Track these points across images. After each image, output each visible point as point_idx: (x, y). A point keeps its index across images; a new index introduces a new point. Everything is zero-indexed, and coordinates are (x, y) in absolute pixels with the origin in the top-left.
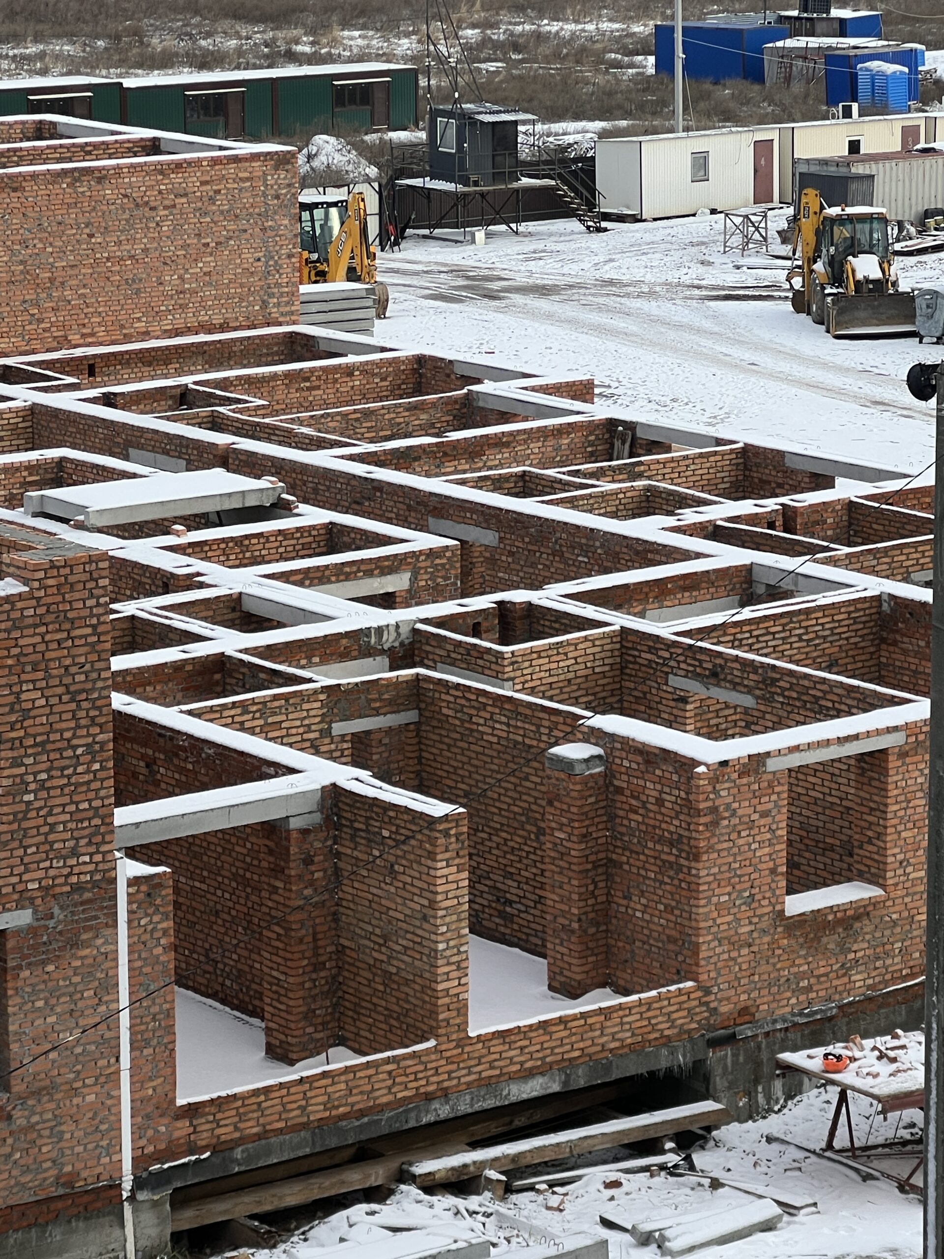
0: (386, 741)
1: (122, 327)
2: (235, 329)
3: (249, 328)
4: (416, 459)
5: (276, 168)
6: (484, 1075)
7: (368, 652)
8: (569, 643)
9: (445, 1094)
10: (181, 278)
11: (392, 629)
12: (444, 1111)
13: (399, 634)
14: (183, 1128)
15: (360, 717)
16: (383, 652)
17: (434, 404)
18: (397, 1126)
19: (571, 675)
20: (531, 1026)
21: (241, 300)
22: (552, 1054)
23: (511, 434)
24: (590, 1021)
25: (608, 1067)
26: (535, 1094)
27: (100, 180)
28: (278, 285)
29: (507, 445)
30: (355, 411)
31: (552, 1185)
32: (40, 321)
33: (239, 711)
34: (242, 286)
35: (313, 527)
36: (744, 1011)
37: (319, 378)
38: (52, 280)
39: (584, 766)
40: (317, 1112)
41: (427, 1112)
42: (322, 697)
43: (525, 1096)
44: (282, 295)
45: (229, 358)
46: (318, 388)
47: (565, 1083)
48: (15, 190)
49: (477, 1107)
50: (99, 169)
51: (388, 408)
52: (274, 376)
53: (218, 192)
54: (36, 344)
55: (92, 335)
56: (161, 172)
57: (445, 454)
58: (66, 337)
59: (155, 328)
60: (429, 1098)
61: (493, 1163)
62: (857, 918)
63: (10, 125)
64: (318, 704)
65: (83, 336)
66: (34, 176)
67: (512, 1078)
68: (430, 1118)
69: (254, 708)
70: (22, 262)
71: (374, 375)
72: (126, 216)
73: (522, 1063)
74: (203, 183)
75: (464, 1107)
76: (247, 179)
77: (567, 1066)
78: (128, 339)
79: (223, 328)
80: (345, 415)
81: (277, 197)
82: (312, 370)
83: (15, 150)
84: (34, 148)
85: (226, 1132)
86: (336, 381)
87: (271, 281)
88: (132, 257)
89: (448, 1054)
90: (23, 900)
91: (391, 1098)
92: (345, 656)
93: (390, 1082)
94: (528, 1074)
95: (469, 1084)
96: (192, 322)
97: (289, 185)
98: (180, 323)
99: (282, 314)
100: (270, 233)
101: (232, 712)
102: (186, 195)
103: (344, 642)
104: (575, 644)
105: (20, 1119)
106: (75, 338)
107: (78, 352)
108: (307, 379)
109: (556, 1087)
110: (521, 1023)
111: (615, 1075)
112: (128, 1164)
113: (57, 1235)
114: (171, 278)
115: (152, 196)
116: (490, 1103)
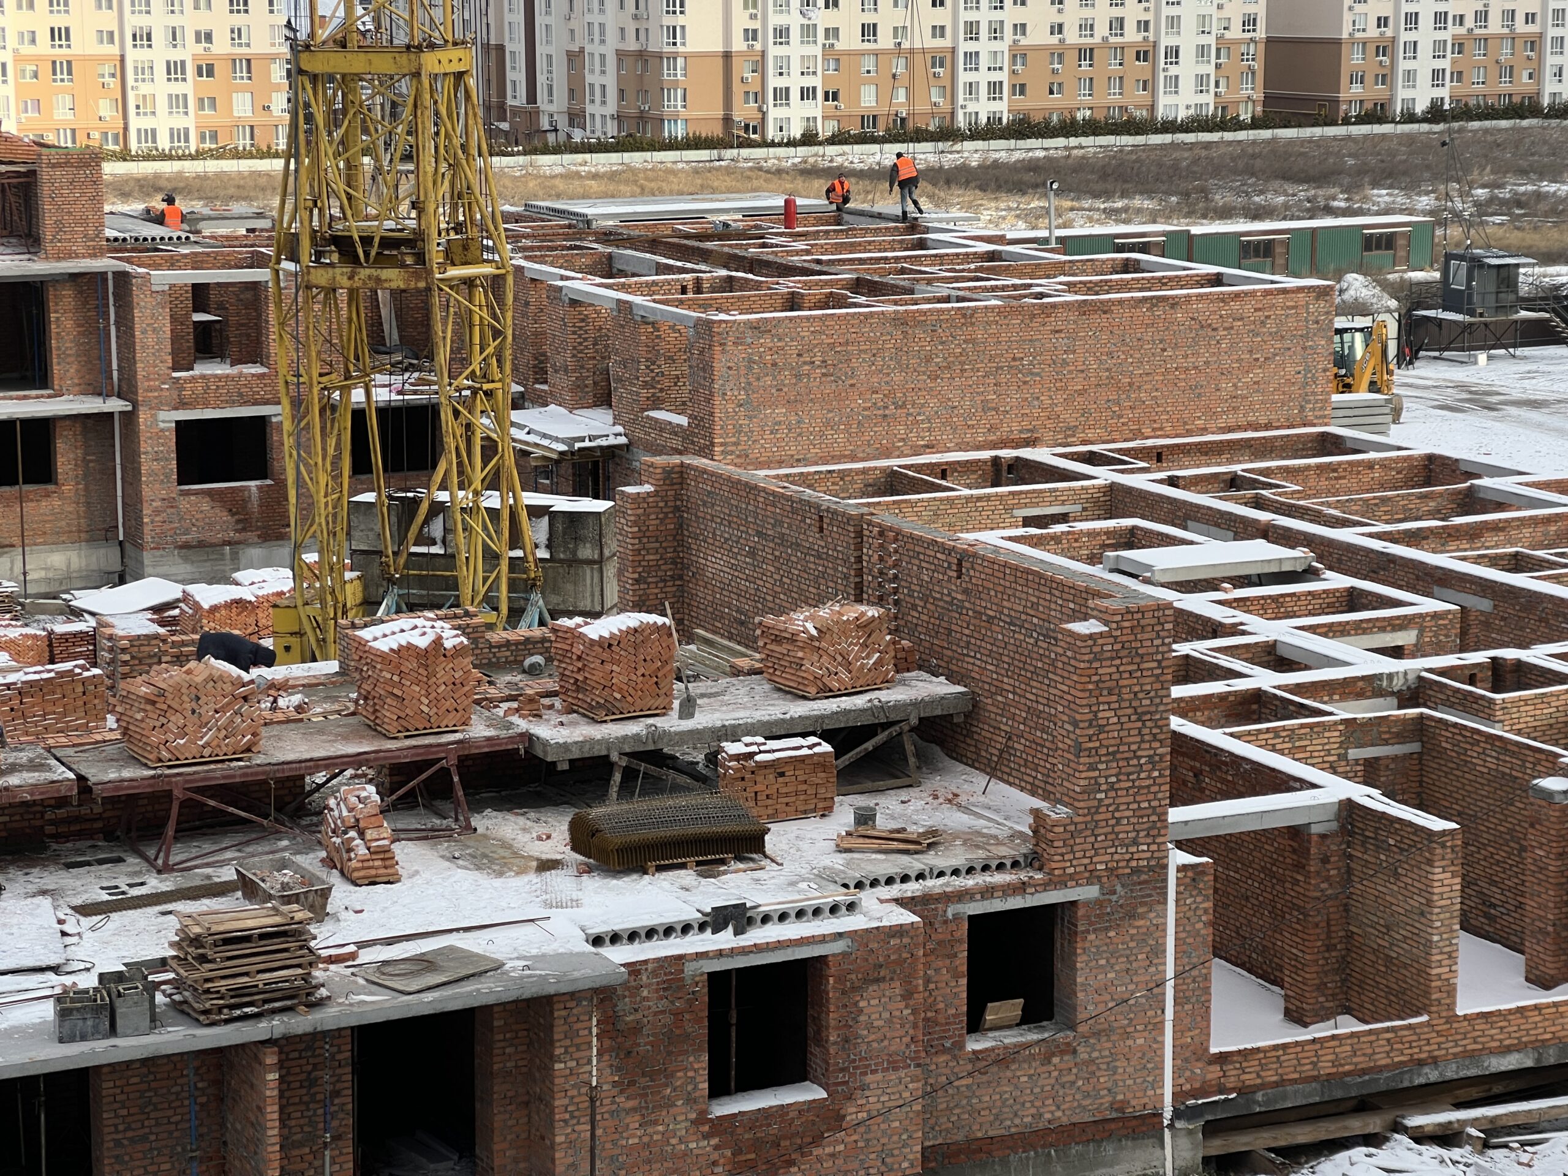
0: (1392, 766)
1: (1185, 423)
2: (1277, 428)
3: (1289, 427)
4: (1426, 538)
5: (1317, 298)
6: (1469, 1047)
7: (1380, 693)
8: (1552, 694)
9: (1434, 1061)
10: (1234, 385)
11: (1401, 676)
12: (1433, 1075)
13: (1406, 680)
14: (1214, 1072)
15: (1372, 745)
16: (1392, 694)
17: (1441, 494)
18: (1393, 1084)
19: (1553, 721)
20: (1510, 1010)
21: (1283, 405)
22: (1528, 1035)
23: (1506, 521)
24: (1561, 1009)
26: (1511, 1067)
27: (1173, 306)
28: (1314, 393)
29: (1503, 529)
30: (1374, 498)
31: (1523, 1144)
32: (1120, 417)
33: (1271, 735)
34: (1284, 393)
35: (1337, 590)
37: (1345, 470)
38: (1130, 384)
39: (1562, 797)
40: (1326, 1068)
41: (1419, 1075)
42: (1341, 727)
43: (1503, 1069)
44: (1316, 402)
45: (1271, 452)
46: (1344, 478)
47: (1538, 1060)
48: (1105, 312)
49: (1463, 1074)
50: (1173, 297)
51: (1403, 496)
52: (1308, 467)
53: (1268, 317)
54: (1116, 435)
55: (1161, 429)
56: (1223, 301)
57: (1450, 535)
58: (1140, 430)
59: (1212, 425)
60: (1421, 1063)
61: (1474, 1122)
63: (1104, 261)
64: (1337, 734)
65: (1154, 430)
66: (1121, 302)
67: (1492, 1052)
68: (1419, 1080)
69: (1284, 734)
70: (1108, 370)
71: (1392, 469)
72: (1193, 335)
73: (1501, 1041)
74: (1256, 310)
75: (1451, 1073)
76: (1293, 308)
77: (1539, 1046)
78: (1189, 433)
79: (1268, 427)
80: (1366, 501)
81: (1317, 322)
82: (1340, 464)
83: (1106, 281)
84: (1122, 280)
85: (1250, 1079)
86: (1359, 473)
87: (1308, 389)
88: (1196, 368)
89: (1439, 1028)
90: (1092, 877)
91: (1389, 1061)
92: (1360, 695)
93: (1388, 1048)
94: (1507, 1050)
95: (1454, 1054)
96: (1243, 421)
97: (1327, 313)
98: (1232, 422)
99: (1316, 417)
100: (1309, 351)
101: (1266, 736)
102: (1242, 319)
103: (1360, 684)
104: (1557, 695)
105: (1083, 1054)
106: (1147, 431)
107: (1149, 443)
108: (1335, 470)
109: (1529, 1063)
110: (1502, 1007)
112: (1168, 1099)
113: (1109, 1149)
114: (1226, 386)
115: (1214, 320)
116: (1473, 1072)
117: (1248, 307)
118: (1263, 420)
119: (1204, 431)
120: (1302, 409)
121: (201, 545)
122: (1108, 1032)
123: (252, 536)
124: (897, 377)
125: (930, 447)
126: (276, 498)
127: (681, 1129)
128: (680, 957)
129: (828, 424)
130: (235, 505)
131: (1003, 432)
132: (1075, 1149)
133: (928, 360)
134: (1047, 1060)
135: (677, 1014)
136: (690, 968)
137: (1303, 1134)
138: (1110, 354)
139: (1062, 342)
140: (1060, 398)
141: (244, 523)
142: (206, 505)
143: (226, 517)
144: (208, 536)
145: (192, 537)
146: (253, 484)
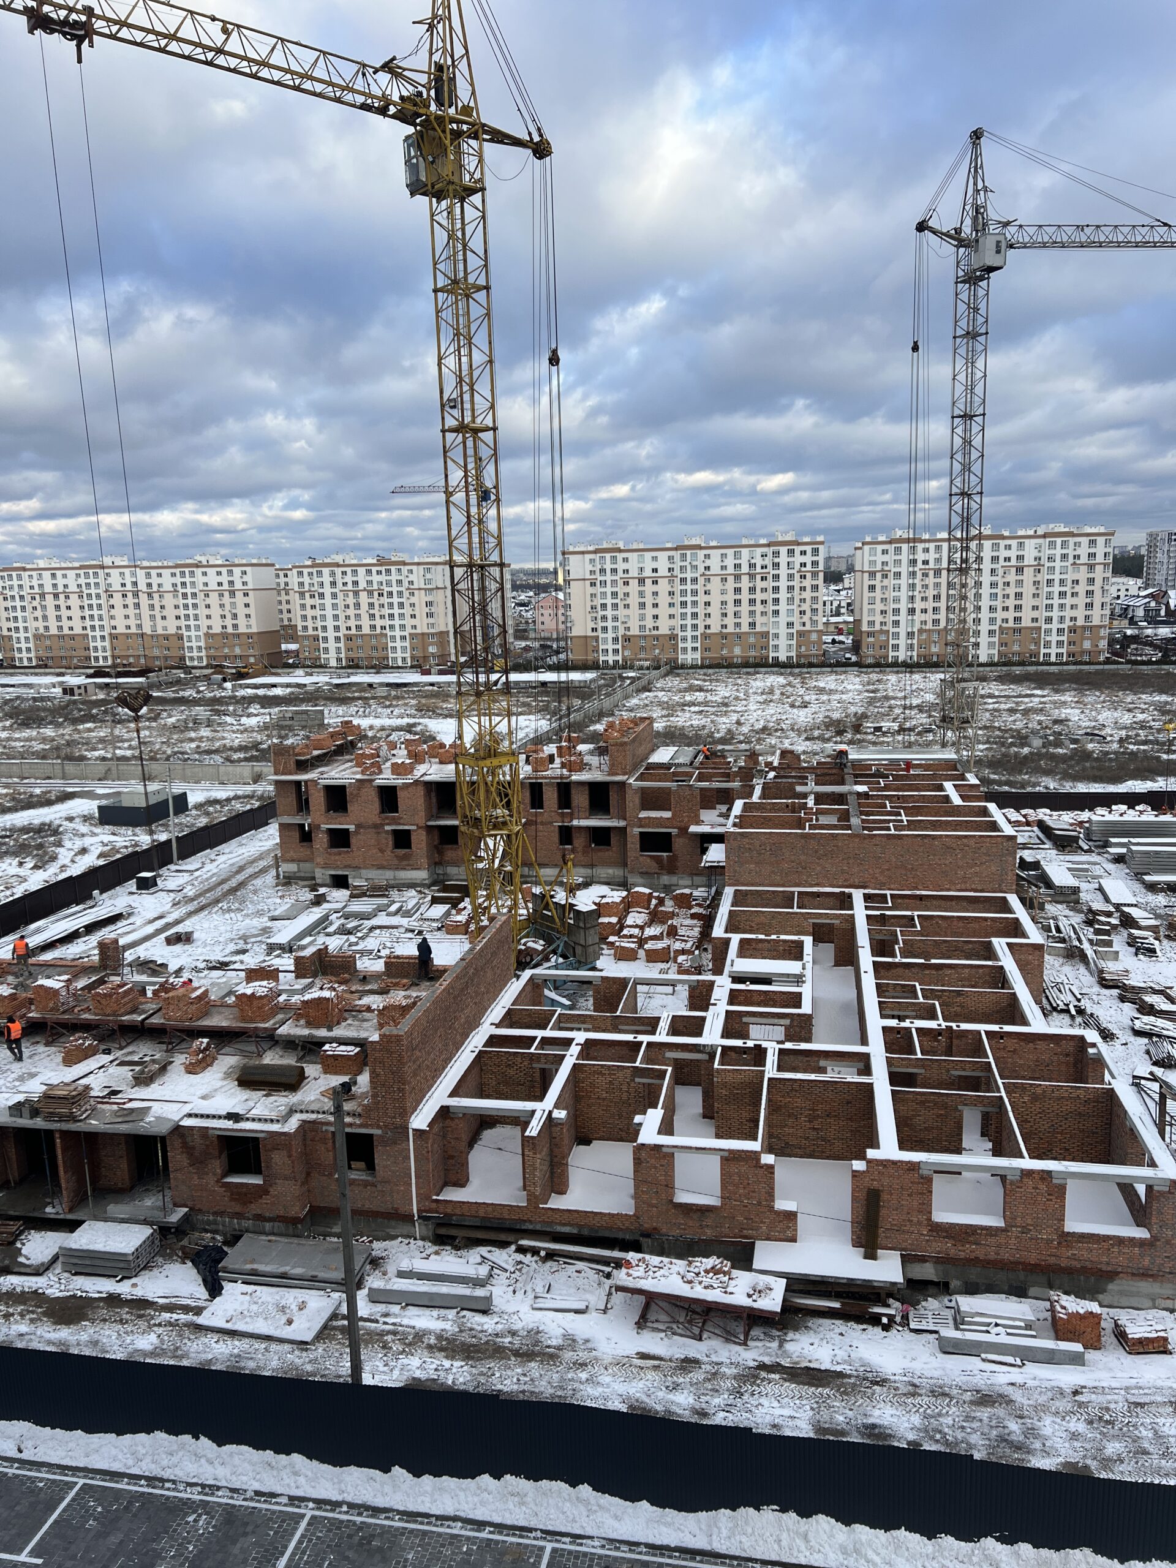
5: (1007, 841)
6: (545, 1220)
9: (531, 1221)
10: (964, 873)
12: (531, 1227)
14: (434, 1205)
18: (512, 1226)
20: (563, 1209)
21: (990, 883)
22: (573, 1220)
25: (597, 1231)
26: (566, 1231)
27: (933, 839)
28: (1006, 880)
31: (565, 1263)
32: (907, 881)
34: (990, 879)
36: (655, 1229)
38: (912, 868)
40: (481, 1213)
41: (524, 1225)
43: (563, 1231)
44: (1007, 883)
47: (579, 1231)
49: (544, 1229)
53: (982, 847)
54: (905, 888)
55: (927, 887)
56: (959, 839)
58: (917, 887)
59: (953, 888)
60: (525, 1221)
61: (544, 1249)
62: (708, 1211)
65: (924, 887)
67: (556, 1224)
70: (901, 862)
73: (560, 1220)
74: (975, 844)
75: (538, 1227)
76: (994, 844)
77: (580, 1227)
78: (942, 890)
79: (981, 892)
81: (1007, 851)
85: (449, 1211)
87: (1003, 878)
88: (945, 864)
89: (531, 1210)
90: (379, 1127)
91: (509, 1217)
92: (691, 1051)
93: (509, 1212)
94: (564, 1225)
95: (540, 1221)
96: (969, 888)
97: (1012, 848)
98: (963, 888)
99: (1007, 890)
100: (1003, 863)
102: (968, 847)
105: (379, 1187)
107: (918, 892)
109: (575, 1231)
110: (560, 1208)
111: (600, 1234)
112: (415, 1211)
113: (393, 1223)
114: (961, 873)
115: (954, 846)
116: (548, 1229)
117: (972, 842)
118: (979, 888)
119: (949, 890)
120: (1000, 885)
121: (647, 873)
122: (388, 1182)
123: (664, 872)
124: (803, 857)
125: (817, 885)
126: (673, 860)
127: (212, 1183)
128: (207, 1128)
129: (773, 872)
130: (658, 860)
131: (851, 882)
132: (380, 1220)
133: (816, 852)
134: (366, 1186)
135: (207, 1146)
136: (211, 1132)
137: (480, 1235)
138: (902, 856)
139: (879, 849)
140: (878, 871)
141: (662, 867)
142: (649, 860)
143: (655, 865)
144: (649, 870)
145: (644, 870)
146: (665, 854)
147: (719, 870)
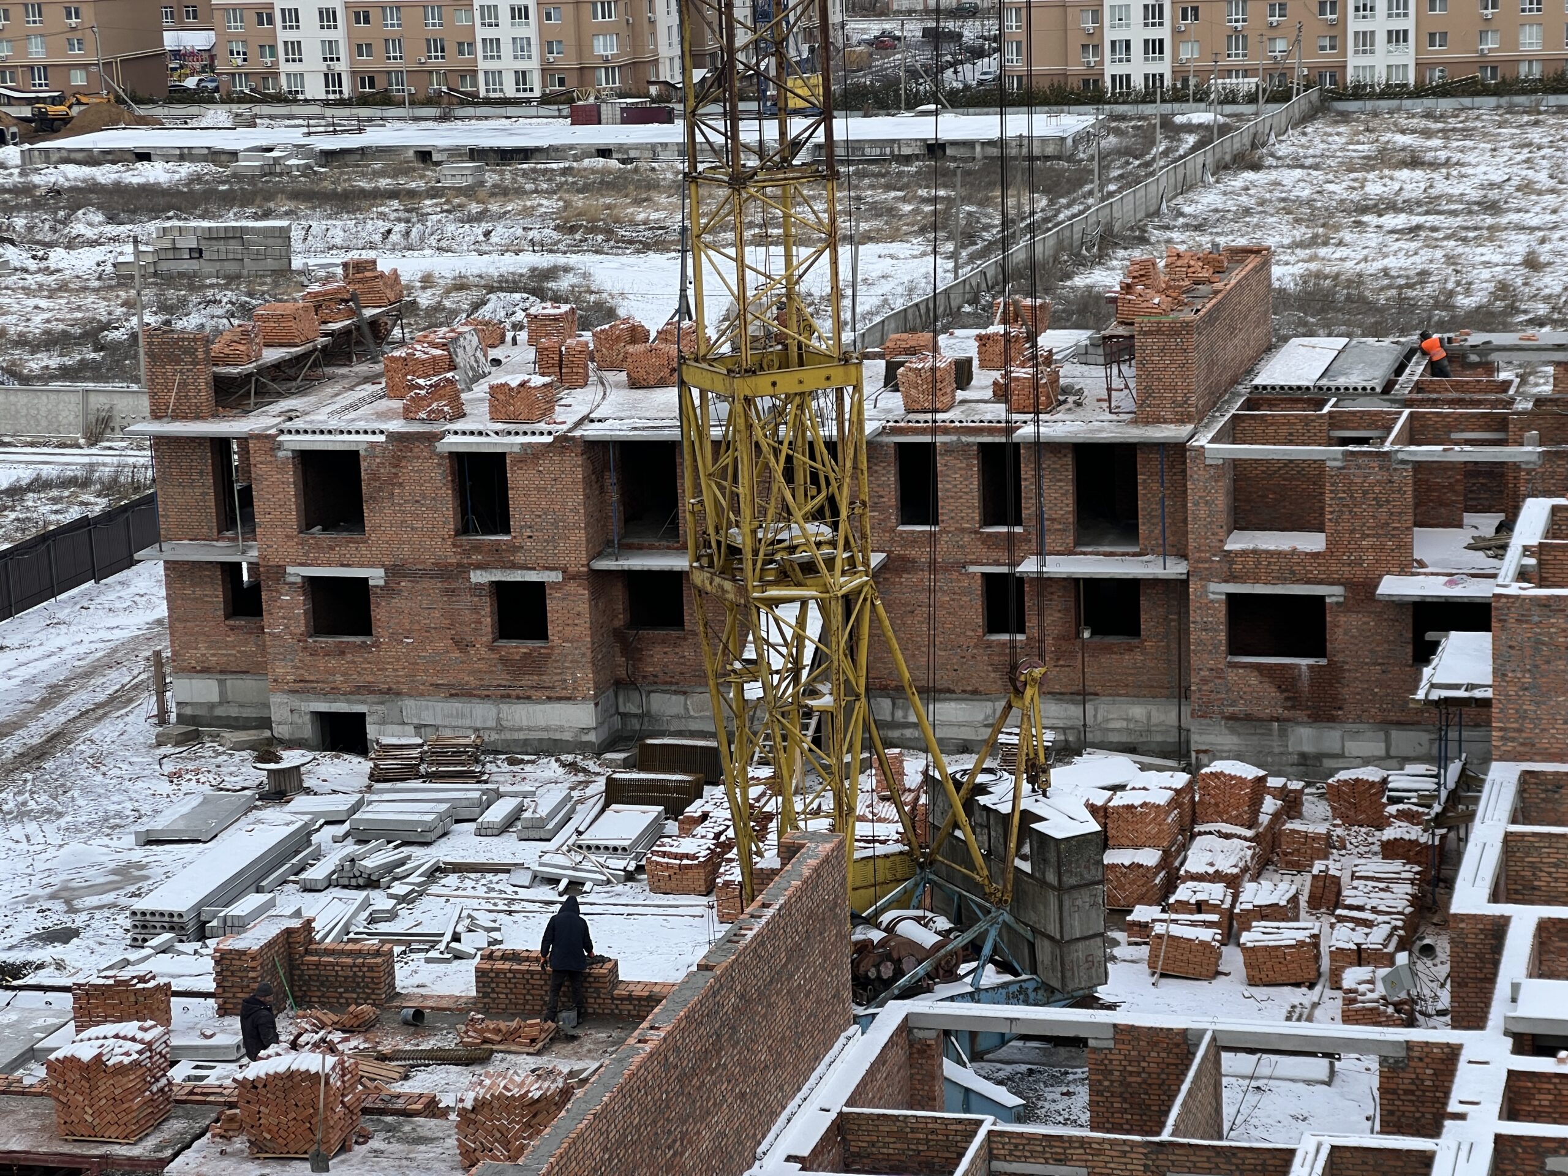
121: (1248, 718)
123: (1302, 715)
126: (1327, 680)
130: (1283, 679)
141: (1293, 700)
142: (1253, 680)
143: (1274, 693)
144: (1255, 710)
145: (1239, 709)
146: (1304, 662)
147: (1470, 712)
